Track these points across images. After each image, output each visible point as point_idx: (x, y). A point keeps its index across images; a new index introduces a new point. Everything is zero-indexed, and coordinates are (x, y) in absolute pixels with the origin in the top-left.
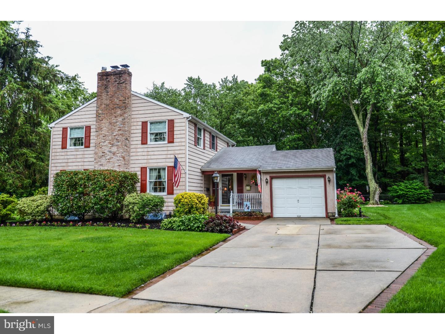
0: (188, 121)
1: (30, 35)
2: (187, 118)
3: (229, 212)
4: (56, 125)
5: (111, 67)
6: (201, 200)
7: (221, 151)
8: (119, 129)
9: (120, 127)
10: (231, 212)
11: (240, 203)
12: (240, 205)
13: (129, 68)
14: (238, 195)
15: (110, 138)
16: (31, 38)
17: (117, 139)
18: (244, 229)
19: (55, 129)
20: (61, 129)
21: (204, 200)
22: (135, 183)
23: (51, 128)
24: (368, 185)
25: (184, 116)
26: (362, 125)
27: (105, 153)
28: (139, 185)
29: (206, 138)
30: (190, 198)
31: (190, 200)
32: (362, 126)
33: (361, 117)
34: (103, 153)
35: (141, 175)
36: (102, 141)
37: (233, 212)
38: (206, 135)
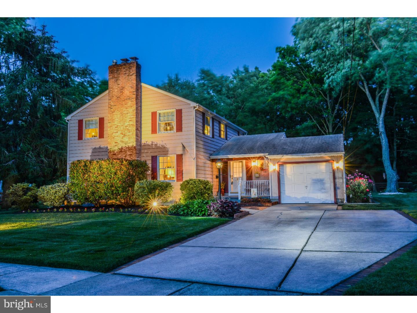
0: (195, 110)
1: (46, 32)
2: (194, 107)
3: (237, 198)
4: (73, 117)
5: (121, 60)
6: (206, 186)
7: (231, 139)
8: (130, 120)
9: (131, 118)
10: (240, 199)
11: (249, 189)
12: (249, 192)
13: (138, 61)
14: (247, 182)
15: (122, 128)
16: (47, 35)
17: (128, 130)
18: (248, 214)
19: (72, 122)
20: (77, 121)
21: (209, 186)
22: (146, 170)
23: (68, 121)
24: (385, 172)
25: (191, 105)
26: (379, 110)
27: (117, 143)
28: (149, 172)
29: (215, 127)
30: (195, 184)
31: (195, 185)
32: (378, 112)
33: (377, 102)
34: (115, 143)
35: (152, 163)
36: (115, 131)
37: (241, 199)
38: (215, 124)
